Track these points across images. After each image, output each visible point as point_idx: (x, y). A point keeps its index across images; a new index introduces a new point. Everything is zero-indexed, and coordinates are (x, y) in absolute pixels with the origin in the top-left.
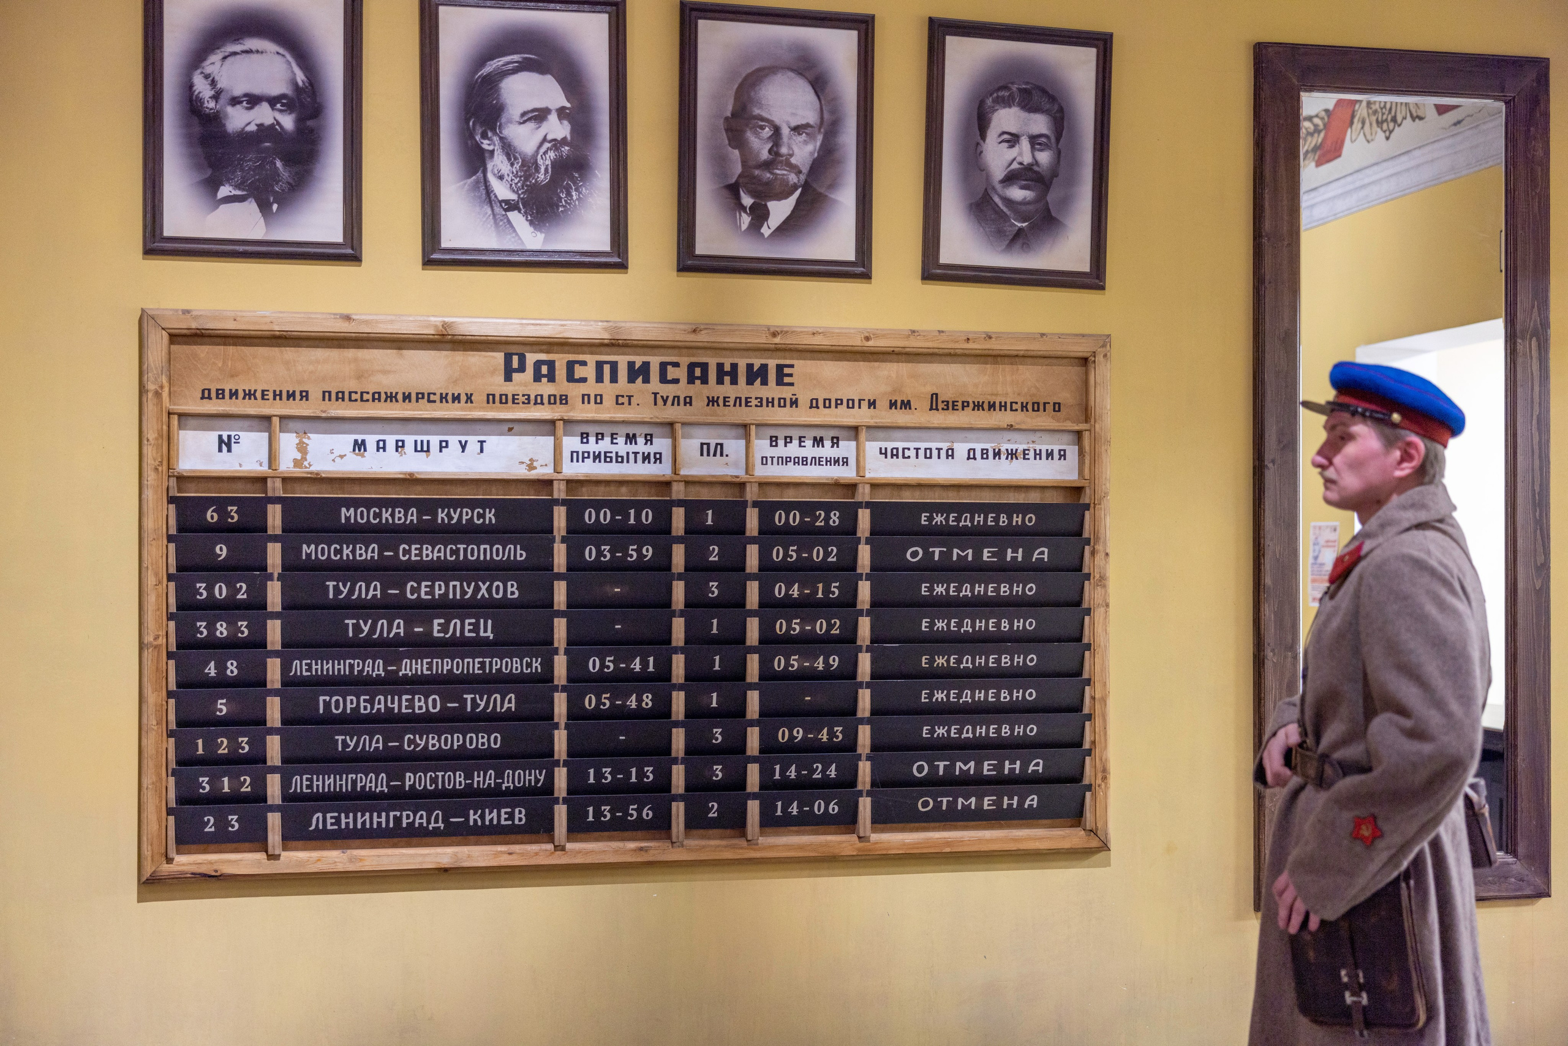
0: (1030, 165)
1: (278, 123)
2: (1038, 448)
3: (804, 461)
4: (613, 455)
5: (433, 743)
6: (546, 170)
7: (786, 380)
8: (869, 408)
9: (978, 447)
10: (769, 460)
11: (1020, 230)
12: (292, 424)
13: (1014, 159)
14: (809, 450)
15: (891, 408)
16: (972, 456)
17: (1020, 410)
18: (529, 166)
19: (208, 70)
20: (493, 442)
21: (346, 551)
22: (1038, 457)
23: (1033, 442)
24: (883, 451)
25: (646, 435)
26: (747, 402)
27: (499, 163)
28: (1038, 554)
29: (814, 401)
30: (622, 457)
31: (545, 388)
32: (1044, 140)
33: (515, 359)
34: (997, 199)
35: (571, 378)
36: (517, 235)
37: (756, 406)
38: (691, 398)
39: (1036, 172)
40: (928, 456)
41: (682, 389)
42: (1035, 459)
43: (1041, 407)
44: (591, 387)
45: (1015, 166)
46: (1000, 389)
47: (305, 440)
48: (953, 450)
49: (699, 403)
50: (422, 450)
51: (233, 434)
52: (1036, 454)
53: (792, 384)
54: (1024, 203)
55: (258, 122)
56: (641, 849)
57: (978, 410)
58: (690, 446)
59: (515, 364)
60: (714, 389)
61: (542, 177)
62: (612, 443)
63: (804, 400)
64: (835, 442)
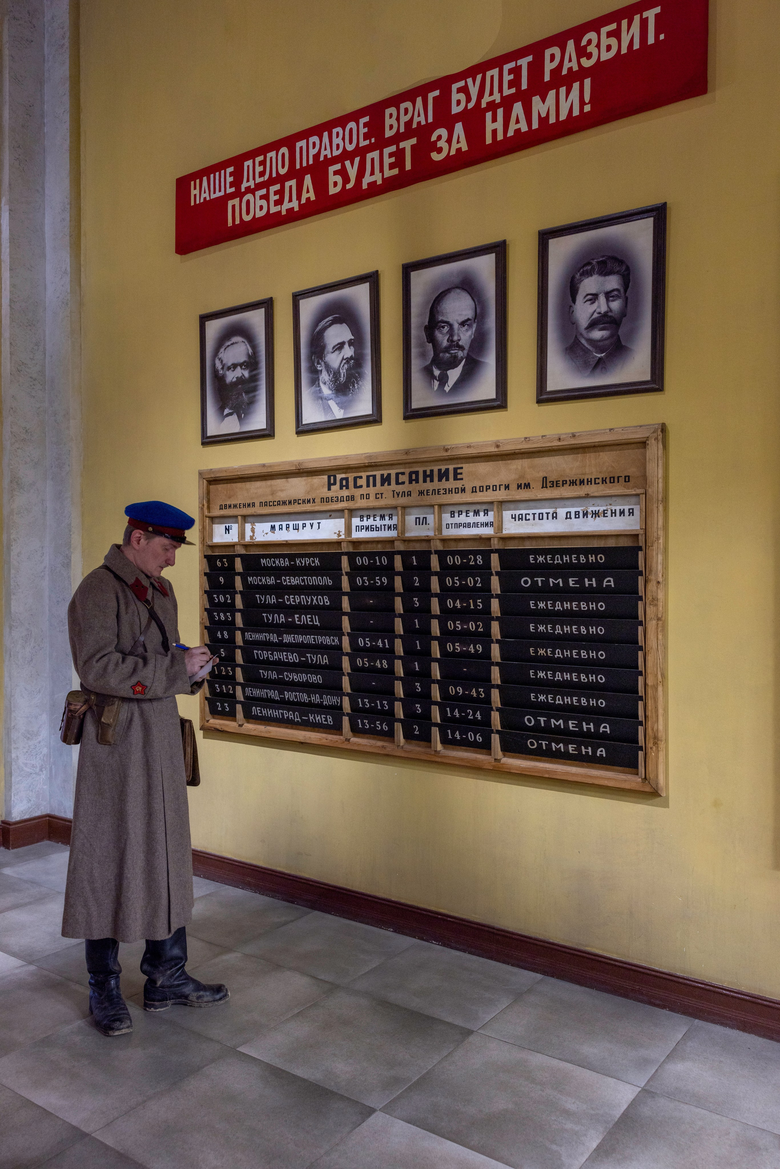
0: (606, 313)
1: (243, 375)
2: (613, 508)
3: (468, 525)
4: (374, 527)
5: (295, 677)
6: (344, 375)
7: (459, 477)
8: (505, 490)
9: (573, 510)
10: (450, 525)
11: (600, 359)
12: (249, 519)
13: (595, 311)
14: (472, 519)
15: (518, 489)
16: (568, 517)
17: (601, 483)
18: (336, 374)
19: (220, 356)
20: (323, 522)
21: (263, 580)
22: (614, 514)
23: (610, 505)
24: (514, 517)
25: (389, 515)
26: (438, 492)
27: (325, 376)
28: (606, 582)
29: (474, 488)
30: (378, 528)
31: (345, 493)
32: (616, 293)
33: (332, 477)
34: (583, 341)
35: (356, 486)
36: (333, 412)
37: (443, 494)
38: (410, 492)
39: (611, 317)
40: (541, 518)
41: (406, 488)
42: (612, 516)
43: (616, 480)
44: (364, 490)
45: (596, 315)
46: (587, 470)
47: (254, 527)
48: (556, 513)
49: (415, 494)
50: (296, 529)
51: (230, 525)
52: (612, 513)
53: (462, 479)
54: (602, 340)
55: (236, 376)
56: (383, 747)
57: (573, 485)
58: (410, 519)
59: (332, 481)
60: (422, 486)
61: (342, 379)
62: (374, 520)
63: (468, 489)
64: (486, 512)
